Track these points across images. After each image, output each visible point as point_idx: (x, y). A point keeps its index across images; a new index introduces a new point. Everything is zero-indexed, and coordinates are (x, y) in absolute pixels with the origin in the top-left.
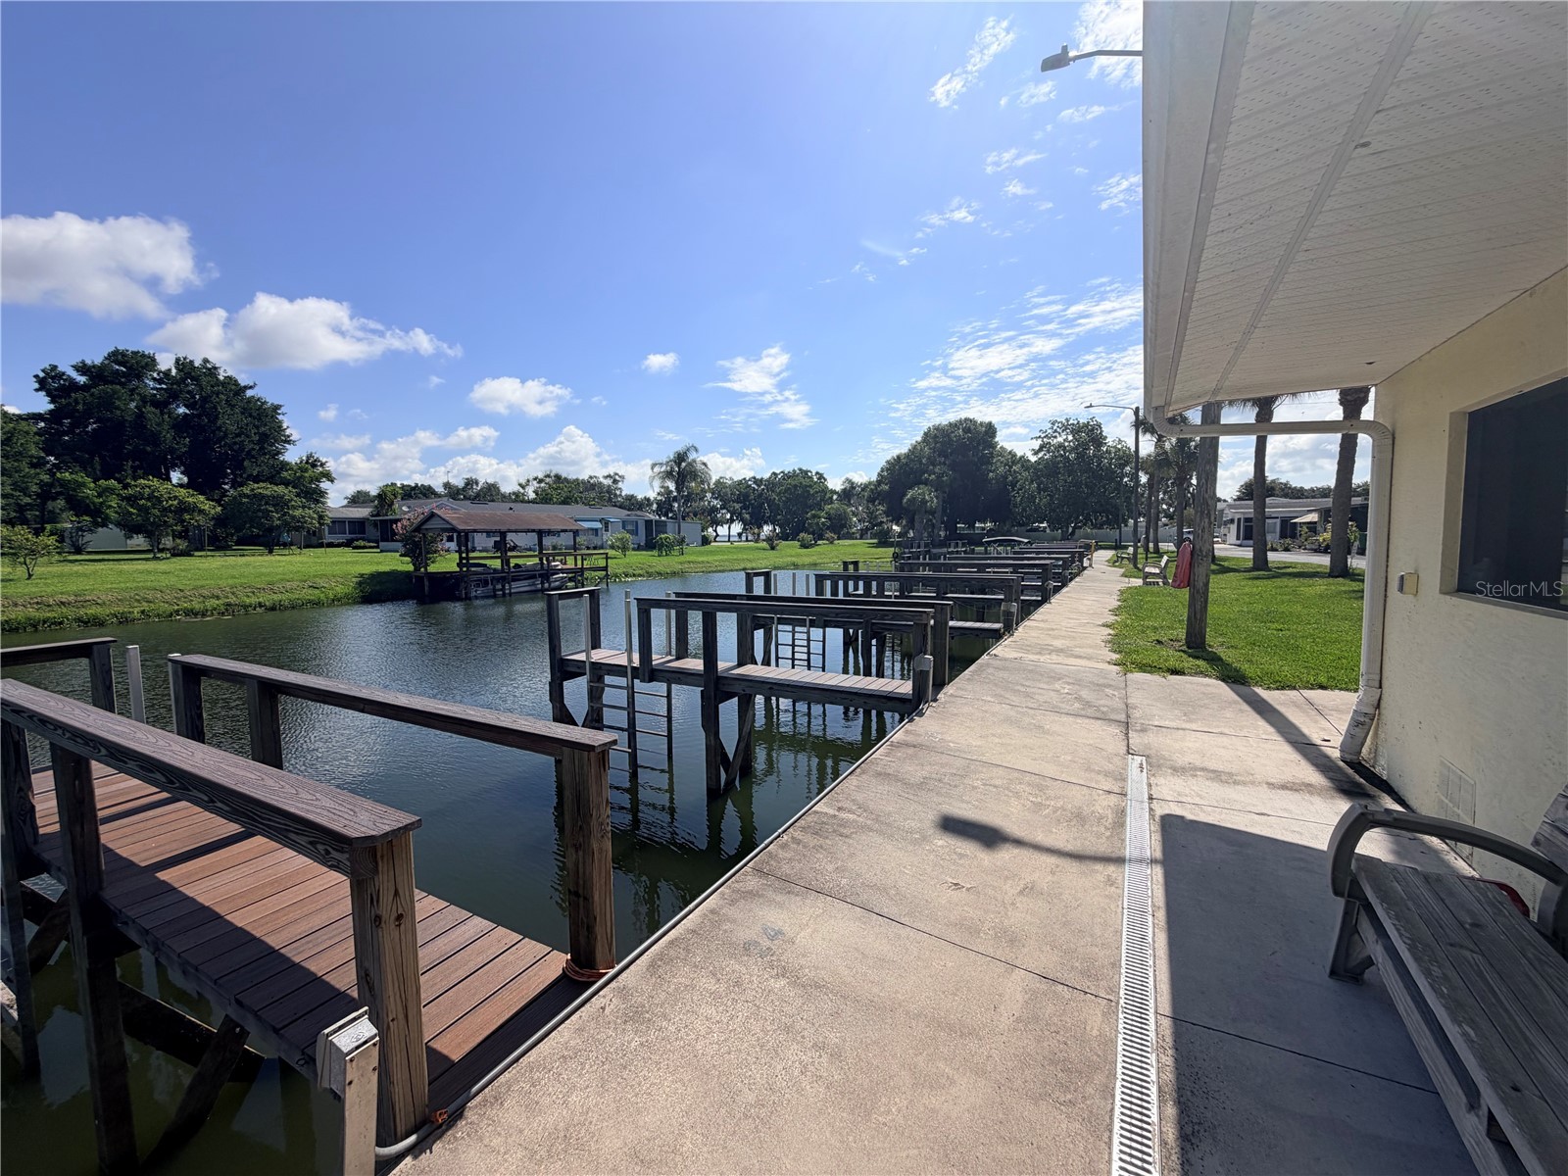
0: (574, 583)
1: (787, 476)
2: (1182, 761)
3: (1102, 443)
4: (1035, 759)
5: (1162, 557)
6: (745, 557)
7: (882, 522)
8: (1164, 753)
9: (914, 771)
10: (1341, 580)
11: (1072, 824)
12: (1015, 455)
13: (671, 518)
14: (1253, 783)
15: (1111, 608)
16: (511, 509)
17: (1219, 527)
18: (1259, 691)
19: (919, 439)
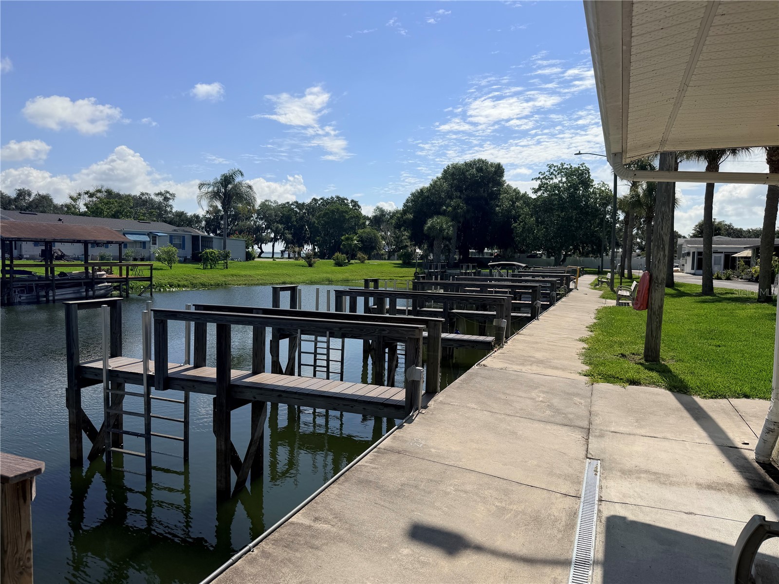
0: (118, 292)
1: (326, 202)
2: (629, 464)
3: (589, 185)
4: (506, 465)
5: (632, 282)
6: (285, 272)
7: (407, 246)
8: (616, 457)
9: (393, 477)
10: (766, 305)
11: (530, 527)
12: (519, 193)
13: (219, 235)
14: (685, 484)
15: (588, 325)
16: (60, 220)
17: (679, 259)
18: (697, 399)
19: (440, 175)
